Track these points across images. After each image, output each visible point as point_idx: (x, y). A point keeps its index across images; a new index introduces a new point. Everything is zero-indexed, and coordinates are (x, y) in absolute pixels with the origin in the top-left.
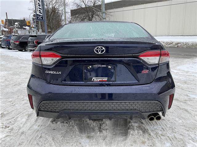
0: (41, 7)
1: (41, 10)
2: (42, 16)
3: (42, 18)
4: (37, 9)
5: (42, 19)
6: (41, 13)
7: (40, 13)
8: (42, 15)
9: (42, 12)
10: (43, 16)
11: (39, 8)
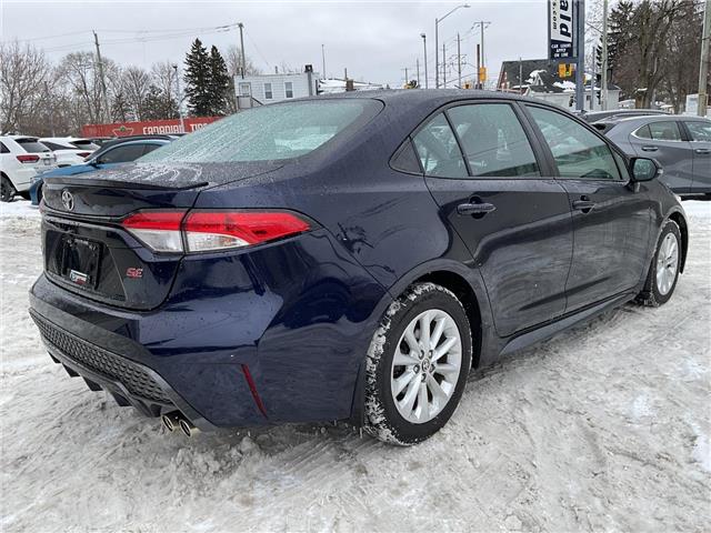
0: (568, 13)
1: (569, 24)
2: (569, 45)
3: (569, 50)
4: (552, 21)
5: (570, 54)
6: (569, 35)
7: (562, 33)
8: (570, 40)
9: (570, 31)
10: (575, 45)
11: (562, 17)
